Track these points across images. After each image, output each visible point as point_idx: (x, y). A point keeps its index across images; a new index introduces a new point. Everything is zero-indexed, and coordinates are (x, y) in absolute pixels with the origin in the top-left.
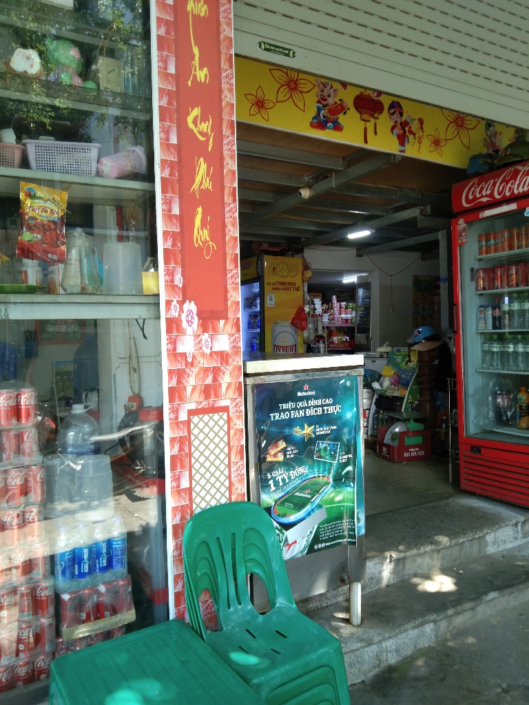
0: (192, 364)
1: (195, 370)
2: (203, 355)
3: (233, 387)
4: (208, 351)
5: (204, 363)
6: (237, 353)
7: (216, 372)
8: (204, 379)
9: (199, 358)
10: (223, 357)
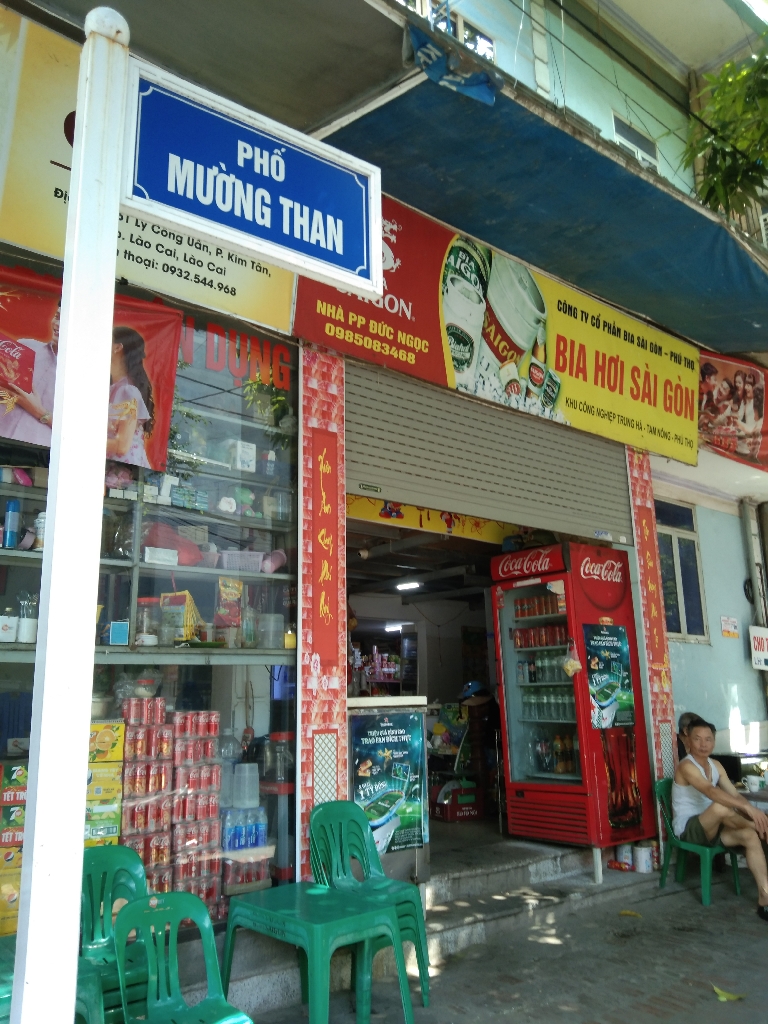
0: (316, 698)
1: (318, 701)
2: (323, 691)
3: (340, 715)
4: (326, 689)
5: (323, 697)
6: (344, 691)
7: (330, 703)
8: (323, 708)
9: (321, 694)
10: (335, 693)
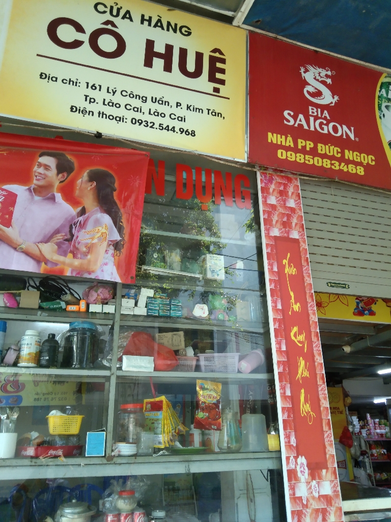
0: (307, 506)
1: (309, 511)
2: (314, 498)
4: (316, 495)
5: (315, 505)
6: (337, 496)
7: (324, 512)
8: (316, 519)
9: (311, 501)
10: (327, 499)
